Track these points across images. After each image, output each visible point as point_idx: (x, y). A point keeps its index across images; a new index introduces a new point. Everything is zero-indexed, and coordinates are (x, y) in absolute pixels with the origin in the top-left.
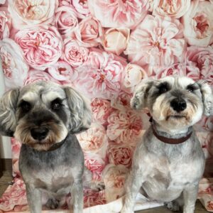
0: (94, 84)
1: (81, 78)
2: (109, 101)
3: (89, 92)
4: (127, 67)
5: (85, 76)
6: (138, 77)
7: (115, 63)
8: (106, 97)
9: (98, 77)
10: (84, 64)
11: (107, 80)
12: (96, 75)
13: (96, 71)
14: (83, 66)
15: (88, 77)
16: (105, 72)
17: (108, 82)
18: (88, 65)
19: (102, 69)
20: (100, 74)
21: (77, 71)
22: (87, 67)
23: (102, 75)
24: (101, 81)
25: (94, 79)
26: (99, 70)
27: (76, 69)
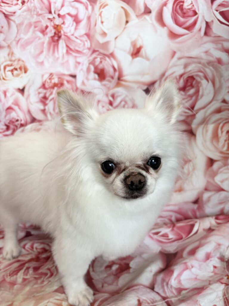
0: (46, 45)
1: (22, 36)
2: (74, 76)
3: (37, 63)
4: (98, 5)
5: (28, 31)
7: (77, 1)
8: (68, 69)
9: (51, 32)
10: (25, 7)
11: (66, 34)
12: (47, 27)
13: (46, 18)
14: (23, 12)
15: (34, 32)
16: (60, 19)
17: (68, 38)
18: (30, 8)
19: (55, 13)
20: (52, 24)
21: (14, 22)
22: (29, 13)
23: (57, 26)
24: (56, 38)
25: (44, 35)
26: (51, 16)
27: (12, 18)
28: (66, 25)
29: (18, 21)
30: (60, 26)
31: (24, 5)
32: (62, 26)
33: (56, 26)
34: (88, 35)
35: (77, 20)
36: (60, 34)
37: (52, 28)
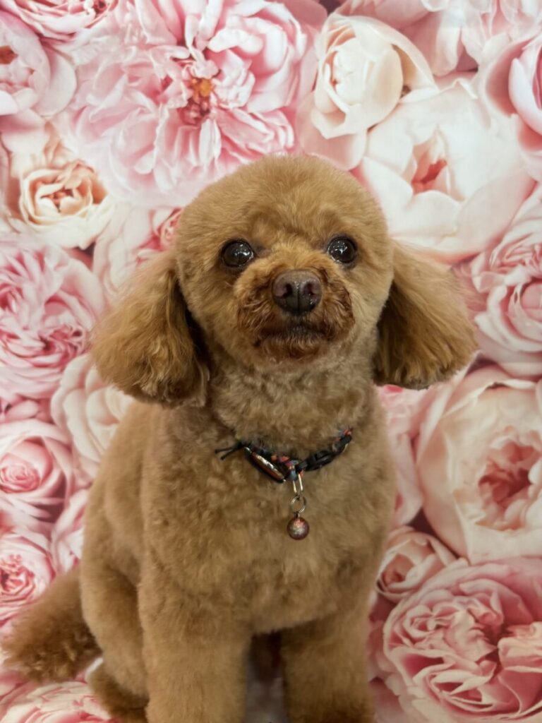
0: (160, 131)
1: (91, 99)
3: (135, 176)
4: (326, 31)
5: (109, 89)
6: (384, 81)
7: (263, 15)
9: (179, 95)
10: (104, 22)
11: (223, 106)
12: (167, 82)
13: (168, 55)
14: (99, 36)
15: (127, 92)
16: (210, 63)
17: (230, 115)
18: (122, 26)
19: (194, 44)
20: (184, 73)
21: (69, 58)
22: (117, 39)
23: (200, 80)
24: (193, 114)
25: (157, 103)
26: (181, 53)
27: (63, 48)
28: (227, 81)
29: (80, 58)
30: (209, 81)
31: (100, 16)
32: (215, 81)
33: (194, 81)
34: (289, 112)
35: (259, 69)
36: (205, 105)
37: (183, 86)
